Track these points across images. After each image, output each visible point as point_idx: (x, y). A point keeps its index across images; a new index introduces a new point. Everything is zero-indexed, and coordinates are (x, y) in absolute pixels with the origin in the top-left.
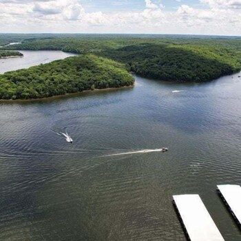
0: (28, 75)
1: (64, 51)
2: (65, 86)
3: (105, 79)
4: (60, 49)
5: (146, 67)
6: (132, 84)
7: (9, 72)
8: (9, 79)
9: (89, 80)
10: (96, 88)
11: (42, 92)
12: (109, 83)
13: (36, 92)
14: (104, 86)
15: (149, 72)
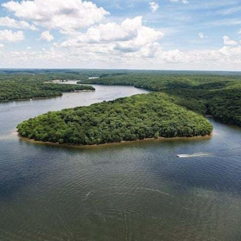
0: (84, 115)
1: (136, 87)
2: (122, 132)
3: (174, 125)
4: (132, 85)
5: (227, 111)
6: (209, 133)
7: (66, 110)
8: (62, 118)
9: (153, 125)
10: (161, 135)
11: (92, 138)
12: (179, 131)
13: (86, 138)
14: (171, 134)
15: (232, 118)
